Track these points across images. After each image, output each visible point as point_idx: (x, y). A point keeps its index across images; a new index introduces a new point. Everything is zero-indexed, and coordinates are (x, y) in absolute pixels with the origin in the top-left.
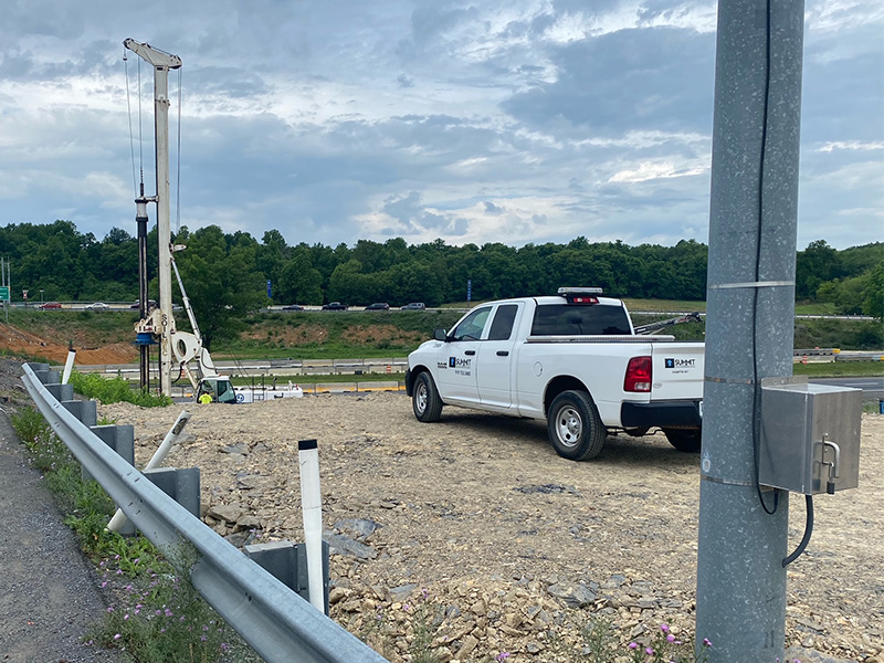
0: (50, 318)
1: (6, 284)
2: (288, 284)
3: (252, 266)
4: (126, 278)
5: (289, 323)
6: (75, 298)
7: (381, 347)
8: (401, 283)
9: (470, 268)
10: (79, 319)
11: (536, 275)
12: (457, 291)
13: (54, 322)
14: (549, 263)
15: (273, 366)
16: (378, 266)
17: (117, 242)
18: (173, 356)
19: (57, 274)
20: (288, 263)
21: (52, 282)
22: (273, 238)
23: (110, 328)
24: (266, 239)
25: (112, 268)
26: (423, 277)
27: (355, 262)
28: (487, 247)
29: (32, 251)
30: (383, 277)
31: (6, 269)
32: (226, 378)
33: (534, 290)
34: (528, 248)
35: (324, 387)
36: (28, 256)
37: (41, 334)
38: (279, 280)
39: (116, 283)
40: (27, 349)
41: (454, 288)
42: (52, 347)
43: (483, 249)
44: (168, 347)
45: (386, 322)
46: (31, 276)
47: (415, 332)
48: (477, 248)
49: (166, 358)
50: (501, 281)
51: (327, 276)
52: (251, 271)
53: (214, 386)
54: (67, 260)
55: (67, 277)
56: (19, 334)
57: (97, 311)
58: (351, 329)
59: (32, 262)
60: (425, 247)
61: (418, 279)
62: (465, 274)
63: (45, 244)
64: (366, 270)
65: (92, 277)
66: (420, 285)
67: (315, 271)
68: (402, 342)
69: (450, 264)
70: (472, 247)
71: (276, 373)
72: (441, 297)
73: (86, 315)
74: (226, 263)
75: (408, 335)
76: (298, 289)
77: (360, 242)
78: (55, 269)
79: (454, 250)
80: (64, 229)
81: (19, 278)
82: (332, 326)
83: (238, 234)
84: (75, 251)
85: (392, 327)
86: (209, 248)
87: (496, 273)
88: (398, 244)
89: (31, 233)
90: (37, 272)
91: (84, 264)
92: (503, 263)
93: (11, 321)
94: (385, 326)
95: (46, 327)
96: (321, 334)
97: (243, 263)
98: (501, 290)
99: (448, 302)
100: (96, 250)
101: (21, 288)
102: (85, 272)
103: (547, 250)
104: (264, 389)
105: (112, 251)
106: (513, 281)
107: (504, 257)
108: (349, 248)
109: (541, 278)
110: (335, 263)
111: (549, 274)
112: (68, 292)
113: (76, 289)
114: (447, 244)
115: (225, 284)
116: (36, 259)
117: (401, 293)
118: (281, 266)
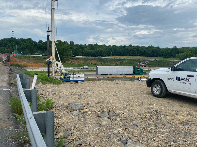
0: (27, 57)
1: (17, 50)
2: (75, 52)
3: (69, 48)
4: (42, 50)
5: (76, 60)
6: (32, 53)
7: (94, 65)
8: (97, 52)
9: (110, 50)
10: (33, 58)
11: (122, 51)
12: (108, 54)
13: (27, 58)
14: (125, 49)
15: (74, 68)
16: (92, 49)
17: (40, 43)
18: (55, 67)
19: (28, 49)
20: (75, 48)
21: (27, 50)
22: (72, 42)
23: (39, 60)
24: (70, 43)
25: (39, 48)
26: (101, 51)
27: (88, 48)
28: (113, 46)
29: (23, 44)
30: (94, 51)
31: (17, 47)
32: (67, 72)
33: (122, 54)
34: (121, 46)
35: (85, 73)
36: (22, 45)
37: (25, 61)
38: (73, 51)
39: (40, 51)
40: (22, 64)
41: (107, 54)
42: (27, 63)
43: (112, 46)
44: (54, 65)
45: (95, 60)
46: (23, 49)
47: (101, 62)
48: (111, 46)
49: (53, 67)
50: (116, 52)
51: (82, 50)
52: (69, 49)
53: (65, 74)
54: (30, 46)
55: (30, 49)
56: (20, 61)
57: (36, 56)
58: (88, 61)
59: (23, 46)
60: (101, 45)
61: (100, 51)
62: (109, 51)
63: (26, 43)
64: (90, 50)
65: (35, 49)
66: (101, 53)
67: (80, 49)
68: (98, 64)
69: (106, 49)
70: (110, 46)
71: (74, 70)
72: (105, 55)
73: (34, 57)
74: (64, 47)
75: (99, 62)
76: (77, 53)
77: (89, 44)
78: (28, 48)
79: (107, 46)
80: (30, 40)
81: (20, 49)
82: (84, 60)
83: (65, 42)
84: (32, 44)
85: (96, 61)
86: (60, 44)
87: (115, 51)
88: (96, 45)
89: (22, 40)
90: (24, 48)
91: (34, 47)
92: (116, 49)
93: (18, 58)
94: (95, 61)
95: (26, 59)
96: (82, 62)
97: (67, 47)
98: (116, 54)
99: (106, 56)
100: (36, 44)
101: (21, 51)
102: (34, 48)
103: (124, 47)
104: (76, 75)
105: (39, 44)
106: (118, 52)
107: (116, 48)
108: (87, 45)
109: (123, 52)
110: (84, 48)
111: (125, 51)
112: (30, 52)
113: (32, 52)
114: (105, 45)
115: (64, 51)
116: (24, 45)
117: (97, 54)
118: (74, 48)
